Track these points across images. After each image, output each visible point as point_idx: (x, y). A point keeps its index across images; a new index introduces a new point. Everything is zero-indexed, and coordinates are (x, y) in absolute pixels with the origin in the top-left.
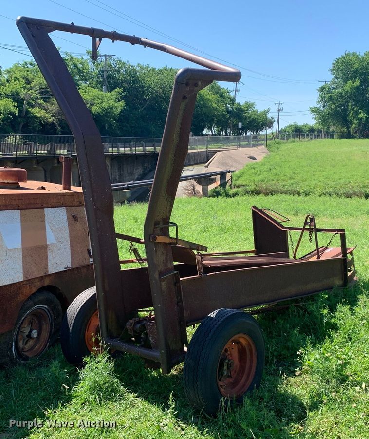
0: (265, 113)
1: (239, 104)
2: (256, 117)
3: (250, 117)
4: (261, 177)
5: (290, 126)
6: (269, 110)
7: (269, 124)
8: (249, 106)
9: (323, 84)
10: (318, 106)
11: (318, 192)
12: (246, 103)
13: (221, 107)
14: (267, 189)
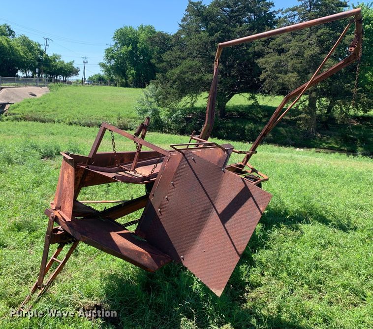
0: (71, 64)
1: (47, 55)
2: (63, 66)
3: (56, 66)
4: (31, 109)
5: (96, 75)
6: (74, 62)
7: (76, 72)
8: (56, 57)
9: (109, 47)
10: (104, 62)
11: (67, 122)
12: (54, 55)
13: (30, 56)
14: (31, 117)
